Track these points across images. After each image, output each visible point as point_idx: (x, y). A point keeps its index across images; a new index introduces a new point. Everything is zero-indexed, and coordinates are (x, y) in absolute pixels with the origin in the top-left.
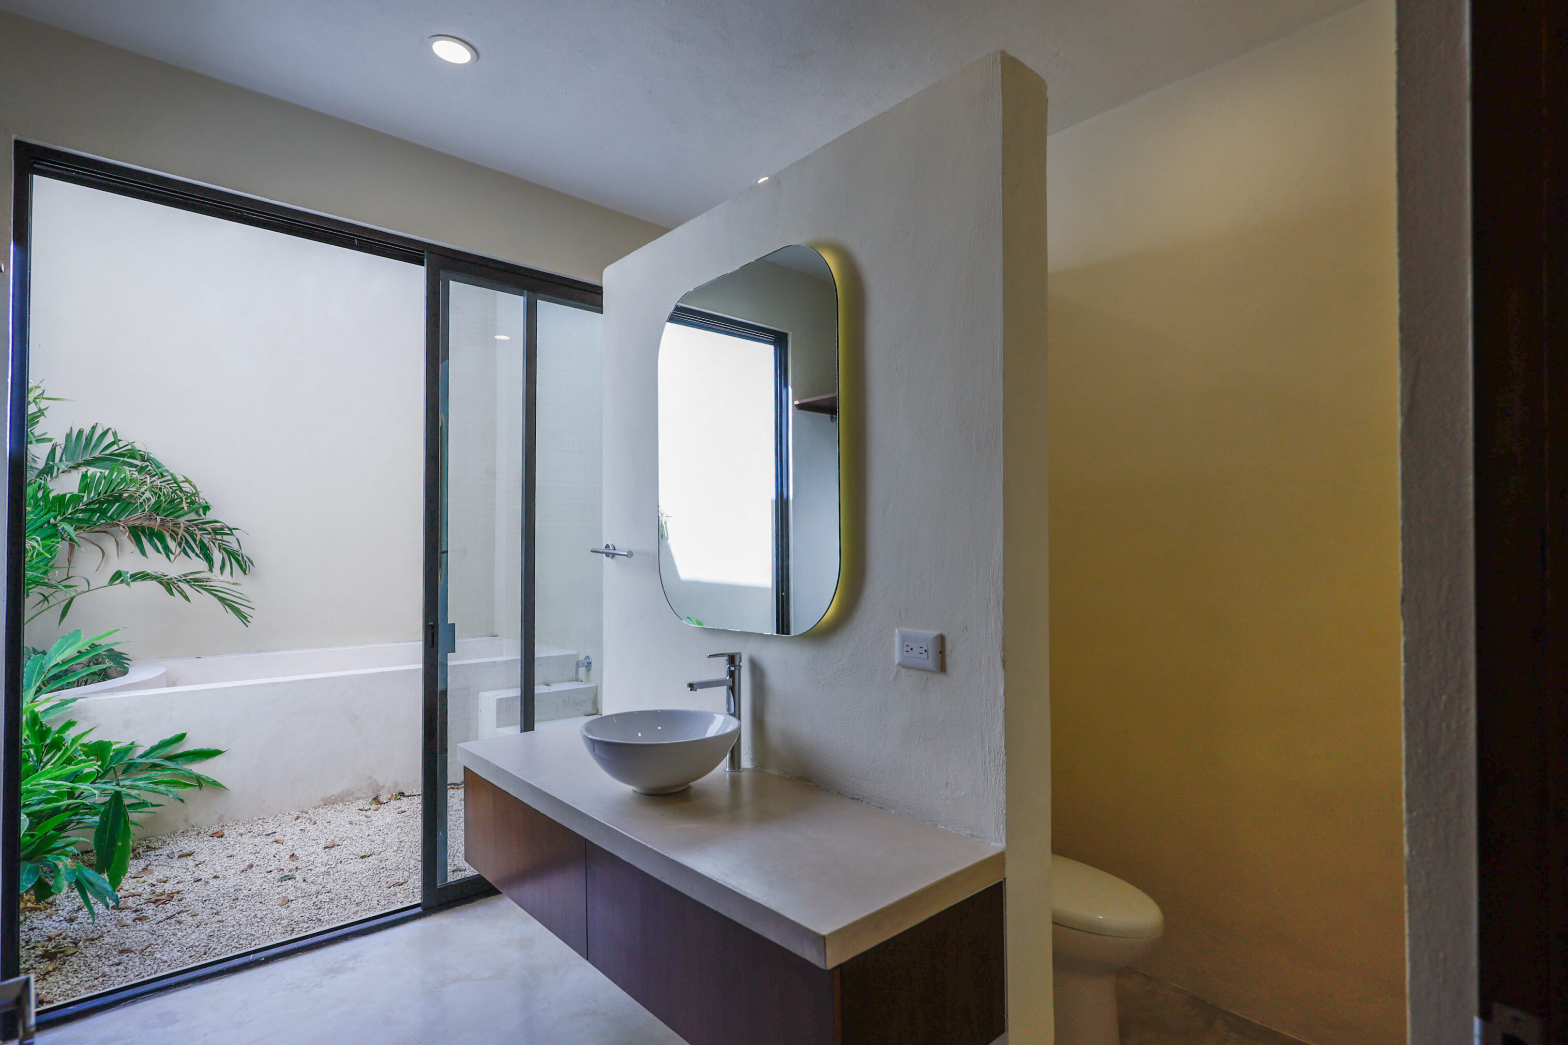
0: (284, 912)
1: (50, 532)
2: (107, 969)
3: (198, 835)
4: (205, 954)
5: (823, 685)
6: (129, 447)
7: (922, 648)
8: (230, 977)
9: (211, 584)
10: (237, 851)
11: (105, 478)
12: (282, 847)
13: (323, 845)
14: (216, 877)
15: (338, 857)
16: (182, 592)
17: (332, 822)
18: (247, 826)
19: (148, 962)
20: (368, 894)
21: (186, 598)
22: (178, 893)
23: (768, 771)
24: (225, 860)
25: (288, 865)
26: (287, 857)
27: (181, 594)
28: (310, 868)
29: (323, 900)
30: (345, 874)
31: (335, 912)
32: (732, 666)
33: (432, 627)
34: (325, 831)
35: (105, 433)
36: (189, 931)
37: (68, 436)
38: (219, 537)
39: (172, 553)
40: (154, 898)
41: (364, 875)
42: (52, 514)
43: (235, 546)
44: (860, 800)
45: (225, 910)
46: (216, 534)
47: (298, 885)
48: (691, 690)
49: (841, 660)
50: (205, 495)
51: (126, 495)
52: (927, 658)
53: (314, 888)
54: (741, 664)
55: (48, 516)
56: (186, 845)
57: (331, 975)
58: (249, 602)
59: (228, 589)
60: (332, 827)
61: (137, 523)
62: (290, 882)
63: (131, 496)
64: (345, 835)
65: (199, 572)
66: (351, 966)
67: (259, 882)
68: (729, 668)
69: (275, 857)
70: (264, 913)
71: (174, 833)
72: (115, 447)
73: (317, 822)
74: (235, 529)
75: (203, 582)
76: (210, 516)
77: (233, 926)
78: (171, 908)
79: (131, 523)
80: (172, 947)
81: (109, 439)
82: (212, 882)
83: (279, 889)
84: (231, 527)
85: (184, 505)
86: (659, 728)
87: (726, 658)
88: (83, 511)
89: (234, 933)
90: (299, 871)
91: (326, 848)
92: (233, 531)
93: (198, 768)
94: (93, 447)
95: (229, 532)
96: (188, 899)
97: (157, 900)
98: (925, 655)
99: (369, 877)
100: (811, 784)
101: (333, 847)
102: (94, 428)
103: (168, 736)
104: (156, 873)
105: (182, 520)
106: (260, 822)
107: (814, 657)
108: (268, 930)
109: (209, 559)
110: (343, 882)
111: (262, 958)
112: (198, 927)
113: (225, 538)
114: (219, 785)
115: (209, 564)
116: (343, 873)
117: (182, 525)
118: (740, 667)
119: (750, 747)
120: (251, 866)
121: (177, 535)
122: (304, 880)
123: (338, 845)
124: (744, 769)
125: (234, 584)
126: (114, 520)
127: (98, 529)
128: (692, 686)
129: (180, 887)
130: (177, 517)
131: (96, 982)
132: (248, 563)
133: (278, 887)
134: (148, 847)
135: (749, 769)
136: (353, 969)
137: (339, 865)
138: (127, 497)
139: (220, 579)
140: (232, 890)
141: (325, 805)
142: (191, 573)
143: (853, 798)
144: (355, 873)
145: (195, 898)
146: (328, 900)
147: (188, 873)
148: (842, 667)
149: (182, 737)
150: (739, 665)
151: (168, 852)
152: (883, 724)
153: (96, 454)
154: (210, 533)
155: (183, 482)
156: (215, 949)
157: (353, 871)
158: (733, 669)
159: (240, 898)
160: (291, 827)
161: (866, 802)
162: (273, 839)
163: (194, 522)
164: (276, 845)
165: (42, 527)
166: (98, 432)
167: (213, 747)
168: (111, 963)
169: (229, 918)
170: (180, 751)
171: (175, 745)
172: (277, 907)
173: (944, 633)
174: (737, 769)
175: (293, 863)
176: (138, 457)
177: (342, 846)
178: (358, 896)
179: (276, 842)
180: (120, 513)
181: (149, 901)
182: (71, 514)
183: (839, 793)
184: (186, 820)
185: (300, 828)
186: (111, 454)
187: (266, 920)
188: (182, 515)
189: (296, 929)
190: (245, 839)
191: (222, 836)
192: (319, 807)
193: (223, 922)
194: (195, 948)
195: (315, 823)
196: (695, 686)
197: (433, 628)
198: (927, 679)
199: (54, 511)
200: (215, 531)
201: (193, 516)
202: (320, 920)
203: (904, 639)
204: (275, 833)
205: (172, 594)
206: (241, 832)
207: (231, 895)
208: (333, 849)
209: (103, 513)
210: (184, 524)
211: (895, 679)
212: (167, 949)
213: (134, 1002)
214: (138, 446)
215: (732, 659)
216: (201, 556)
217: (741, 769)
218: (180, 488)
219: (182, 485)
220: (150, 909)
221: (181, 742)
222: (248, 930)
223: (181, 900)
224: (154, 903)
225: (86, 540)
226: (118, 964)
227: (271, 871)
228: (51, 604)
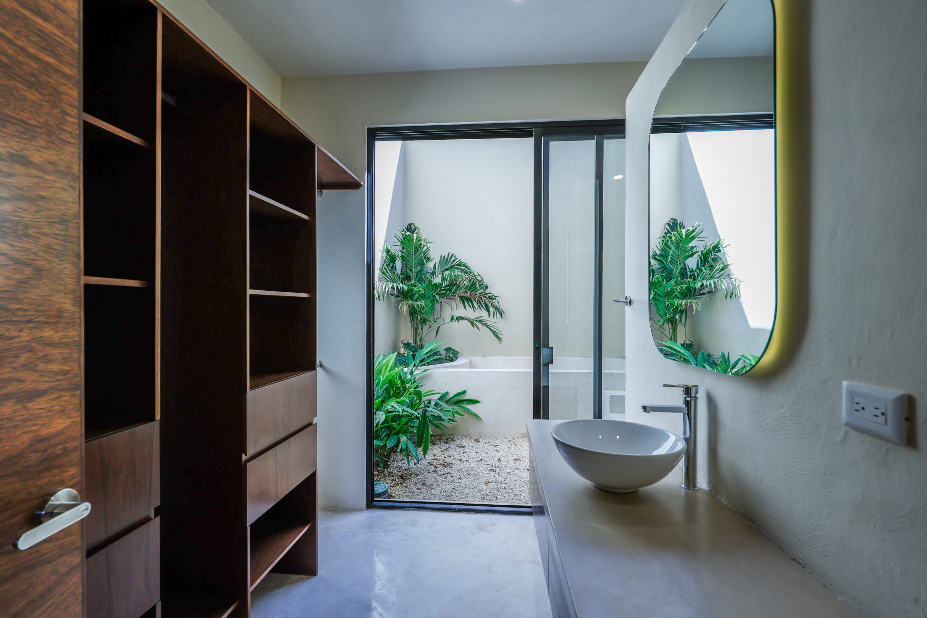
0: (484, 488)
1: (432, 299)
2: (415, 490)
3: (470, 438)
4: (448, 496)
5: (765, 430)
6: (459, 262)
7: (877, 409)
8: (443, 513)
9: (486, 322)
10: (480, 451)
11: (449, 275)
12: (498, 454)
13: (514, 458)
14: (467, 461)
15: (517, 466)
16: (477, 326)
17: (523, 447)
18: (489, 439)
19: (428, 492)
20: (522, 491)
21: (478, 328)
22: (451, 464)
23: (719, 498)
24: (475, 453)
25: (496, 463)
26: (497, 460)
27: (476, 327)
28: (504, 468)
29: (502, 487)
30: (517, 476)
31: (504, 496)
32: (689, 397)
33: (538, 347)
34: (518, 451)
35: (452, 256)
36: (447, 483)
37: (441, 258)
38: (491, 300)
39: (475, 308)
40: (443, 463)
41: (524, 480)
42: (433, 291)
43: (497, 305)
44: (803, 566)
45: (464, 478)
46: (490, 299)
47: (496, 476)
48: (645, 411)
49: (783, 407)
50: (486, 281)
51: (458, 282)
52: (884, 422)
53: (501, 480)
54: (697, 395)
55: (431, 292)
56: (464, 442)
57: (479, 530)
58: (501, 331)
59: (493, 325)
60: (522, 450)
61: (462, 295)
62: (493, 473)
63: (459, 283)
64: (525, 456)
65: (481, 317)
66: (489, 529)
67: (481, 469)
68: (685, 398)
69: (492, 458)
70: (477, 485)
71: (462, 435)
72: (455, 262)
73: (517, 445)
74: (497, 296)
75: (482, 321)
76: (488, 291)
77: (462, 487)
78: (447, 470)
79: (460, 295)
80: (439, 488)
81: (453, 259)
82: (465, 462)
83: (487, 475)
84: (495, 295)
85: (478, 286)
86: (618, 437)
87: (682, 389)
88: (444, 290)
89: (461, 491)
90: (499, 468)
91: (515, 460)
92: (496, 297)
93: (471, 407)
94: (449, 263)
95: (494, 298)
96: (454, 468)
97: (444, 465)
98: (882, 419)
99: (526, 481)
100: (754, 526)
101: (518, 460)
102: (449, 254)
103: (460, 391)
104: (449, 452)
105: (477, 293)
106: (494, 439)
107: (757, 399)
108: (475, 494)
109: (489, 311)
110: (514, 480)
111: (457, 508)
112: (451, 482)
113: (494, 301)
114: (479, 417)
115: (489, 314)
116: (516, 475)
117: (477, 295)
118: (696, 398)
119: (707, 471)
120: (481, 460)
121: (476, 299)
122: (499, 474)
123: (520, 460)
124: (700, 489)
125: (494, 323)
126: (454, 294)
127: (449, 298)
128: (644, 408)
129: (453, 461)
130: (476, 292)
131: (410, 495)
132: (502, 313)
133: (488, 473)
134: (452, 439)
135: (705, 490)
136: (489, 531)
137: (516, 471)
138: (458, 284)
139: (491, 321)
140: (470, 469)
141: (523, 437)
142: (478, 317)
143: (794, 560)
144: (521, 478)
145: (456, 468)
146: (504, 488)
147: (459, 456)
148: (783, 415)
149: (464, 392)
150: (695, 397)
151: (457, 443)
152: (829, 491)
153: (449, 266)
154: (487, 299)
155: (478, 275)
156: (452, 496)
157: (520, 476)
158: (688, 399)
159: (471, 474)
160: (505, 444)
161: (809, 570)
162: (496, 449)
163: (482, 294)
164: (496, 452)
165: (430, 297)
166: (450, 256)
167: (477, 399)
168: (417, 488)
169: (463, 483)
170: (464, 398)
171: (462, 395)
172: (483, 483)
173: (914, 393)
174: (691, 488)
175: (498, 463)
176: (462, 265)
177: (522, 461)
178: (517, 491)
179: (496, 450)
180: (456, 290)
181: (441, 464)
182: (439, 291)
183: (780, 547)
184: (467, 431)
185: (508, 446)
186: (454, 265)
187: (476, 489)
188: (478, 291)
189: (485, 498)
190: (486, 446)
191: (478, 442)
192: (521, 437)
193: (460, 483)
194: (446, 492)
195: (516, 446)
196: (648, 409)
197: (538, 349)
198: (887, 451)
199: (434, 290)
200: (490, 298)
201: (482, 291)
202: (497, 497)
203: (852, 395)
204: (498, 446)
205: (473, 327)
206: (486, 441)
207: (469, 471)
208: (517, 461)
209: (450, 290)
210: (478, 295)
211: (843, 441)
212: (437, 489)
213: (408, 510)
214: (463, 261)
215: (688, 391)
216: (486, 309)
217: (696, 489)
218: (476, 278)
219: (477, 277)
220: (440, 468)
221: (465, 394)
222: (467, 491)
223: (451, 467)
224: (442, 465)
225: (446, 302)
226: (419, 489)
227: (488, 465)
228: (432, 329)
